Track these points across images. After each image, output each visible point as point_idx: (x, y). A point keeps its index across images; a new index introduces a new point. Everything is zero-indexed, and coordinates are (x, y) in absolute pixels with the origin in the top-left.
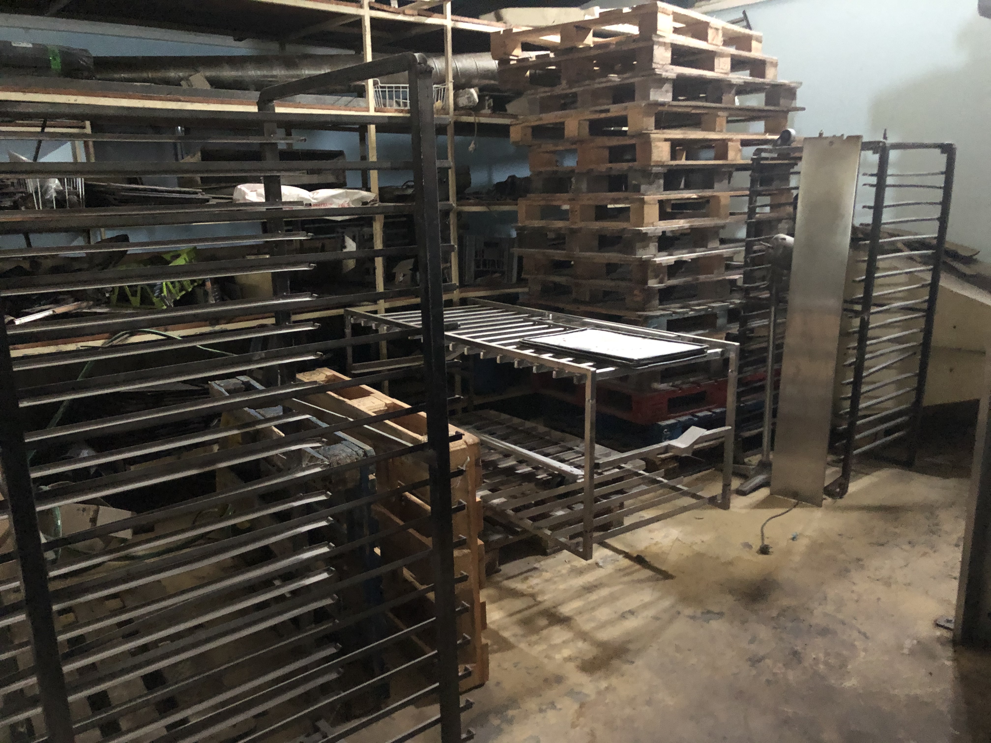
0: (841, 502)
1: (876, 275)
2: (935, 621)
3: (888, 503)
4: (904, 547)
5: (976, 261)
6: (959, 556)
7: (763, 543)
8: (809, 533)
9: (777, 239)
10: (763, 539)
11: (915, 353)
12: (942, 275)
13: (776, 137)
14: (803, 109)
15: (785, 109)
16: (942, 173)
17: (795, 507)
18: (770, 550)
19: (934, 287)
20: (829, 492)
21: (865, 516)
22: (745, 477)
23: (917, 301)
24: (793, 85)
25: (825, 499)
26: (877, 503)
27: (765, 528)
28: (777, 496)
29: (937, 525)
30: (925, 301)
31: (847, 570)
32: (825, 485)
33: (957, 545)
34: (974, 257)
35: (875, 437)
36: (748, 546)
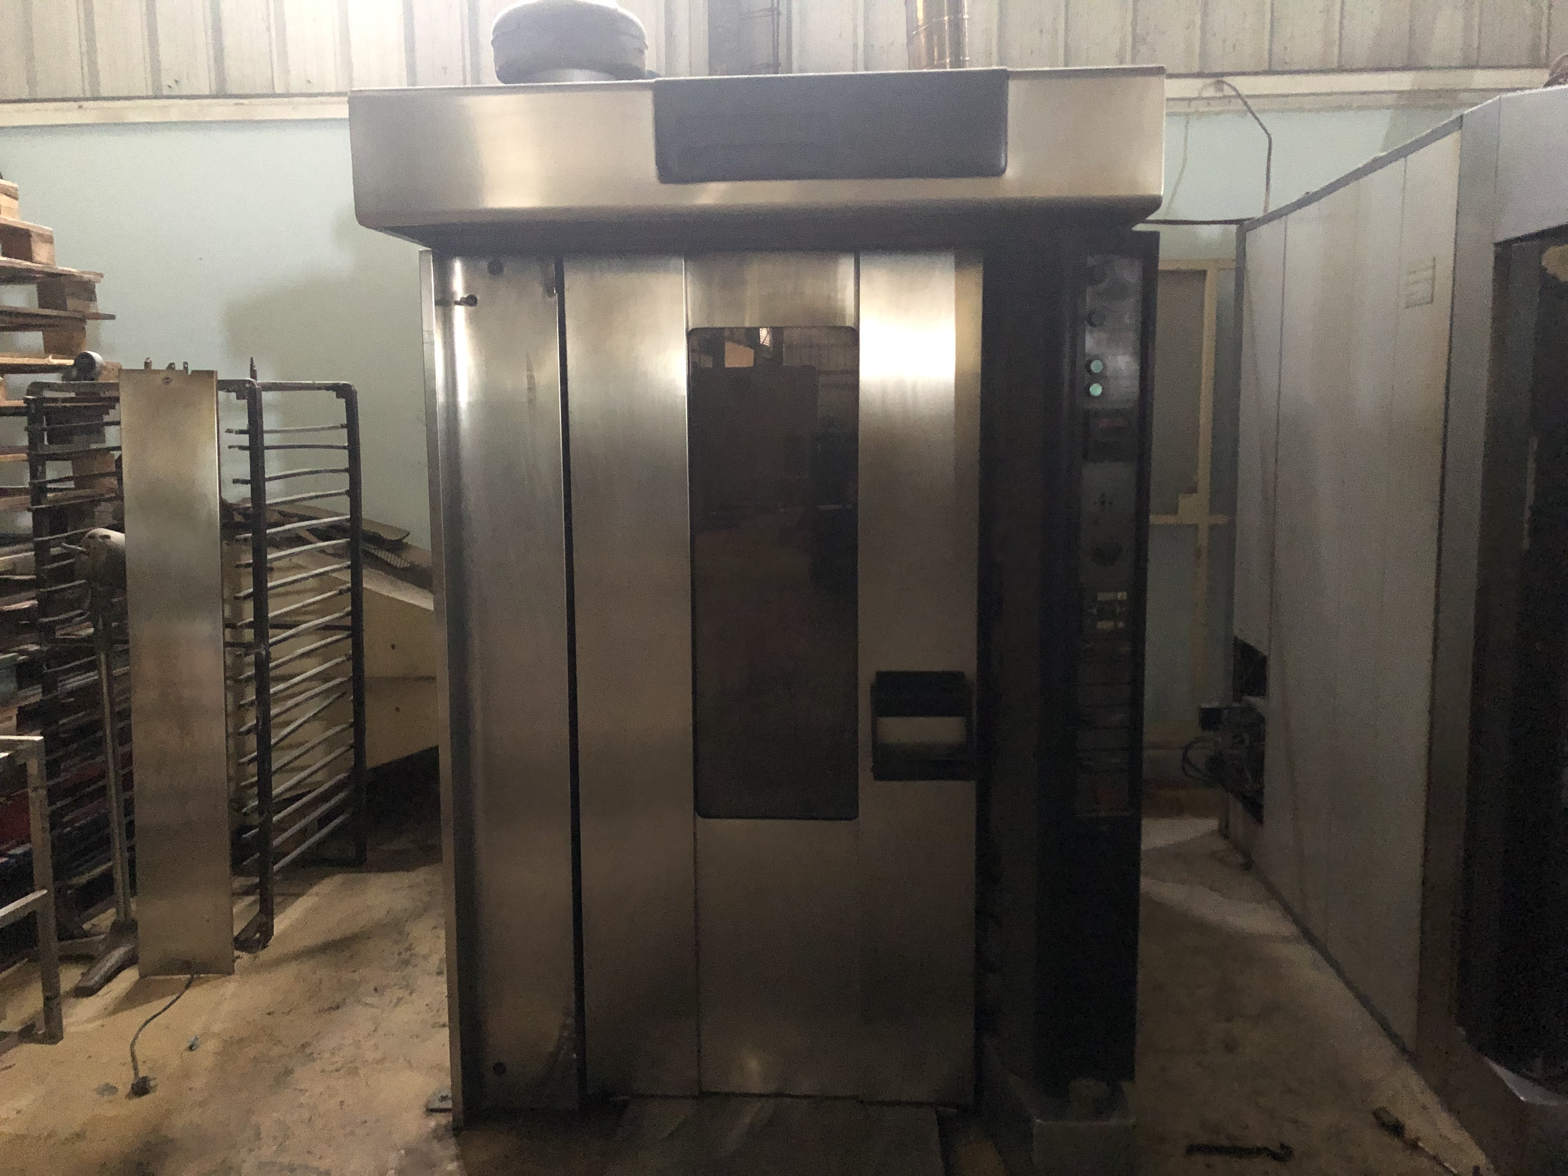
0: (264, 955)
1: (270, 585)
2: (426, 1106)
3: (337, 935)
4: (369, 1000)
5: (406, 546)
6: (444, 988)
7: (136, 1074)
8: (216, 1028)
9: (92, 537)
10: (136, 1069)
11: (343, 694)
12: (364, 572)
13: (70, 362)
14: (112, 317)
15: (79, 316)
16: (342, 426)
17: (187, 987)
18: (152, 1083)
19: (356, 591)
20: (244, 943)
21: (306, 967)
22: (88, 959)
23: (336, 615)
24: (86, 277)
25: (238, 957)
26: (320, 940)
27: (137, 1047)
28: (152, 978)
29: (409, 948)
30: (348, 614)
31: (288, 1072)
32: (236, 933)
33: (440, 973)
34: (405, 541)
35: (304, 834)
36: (109, 1089)
